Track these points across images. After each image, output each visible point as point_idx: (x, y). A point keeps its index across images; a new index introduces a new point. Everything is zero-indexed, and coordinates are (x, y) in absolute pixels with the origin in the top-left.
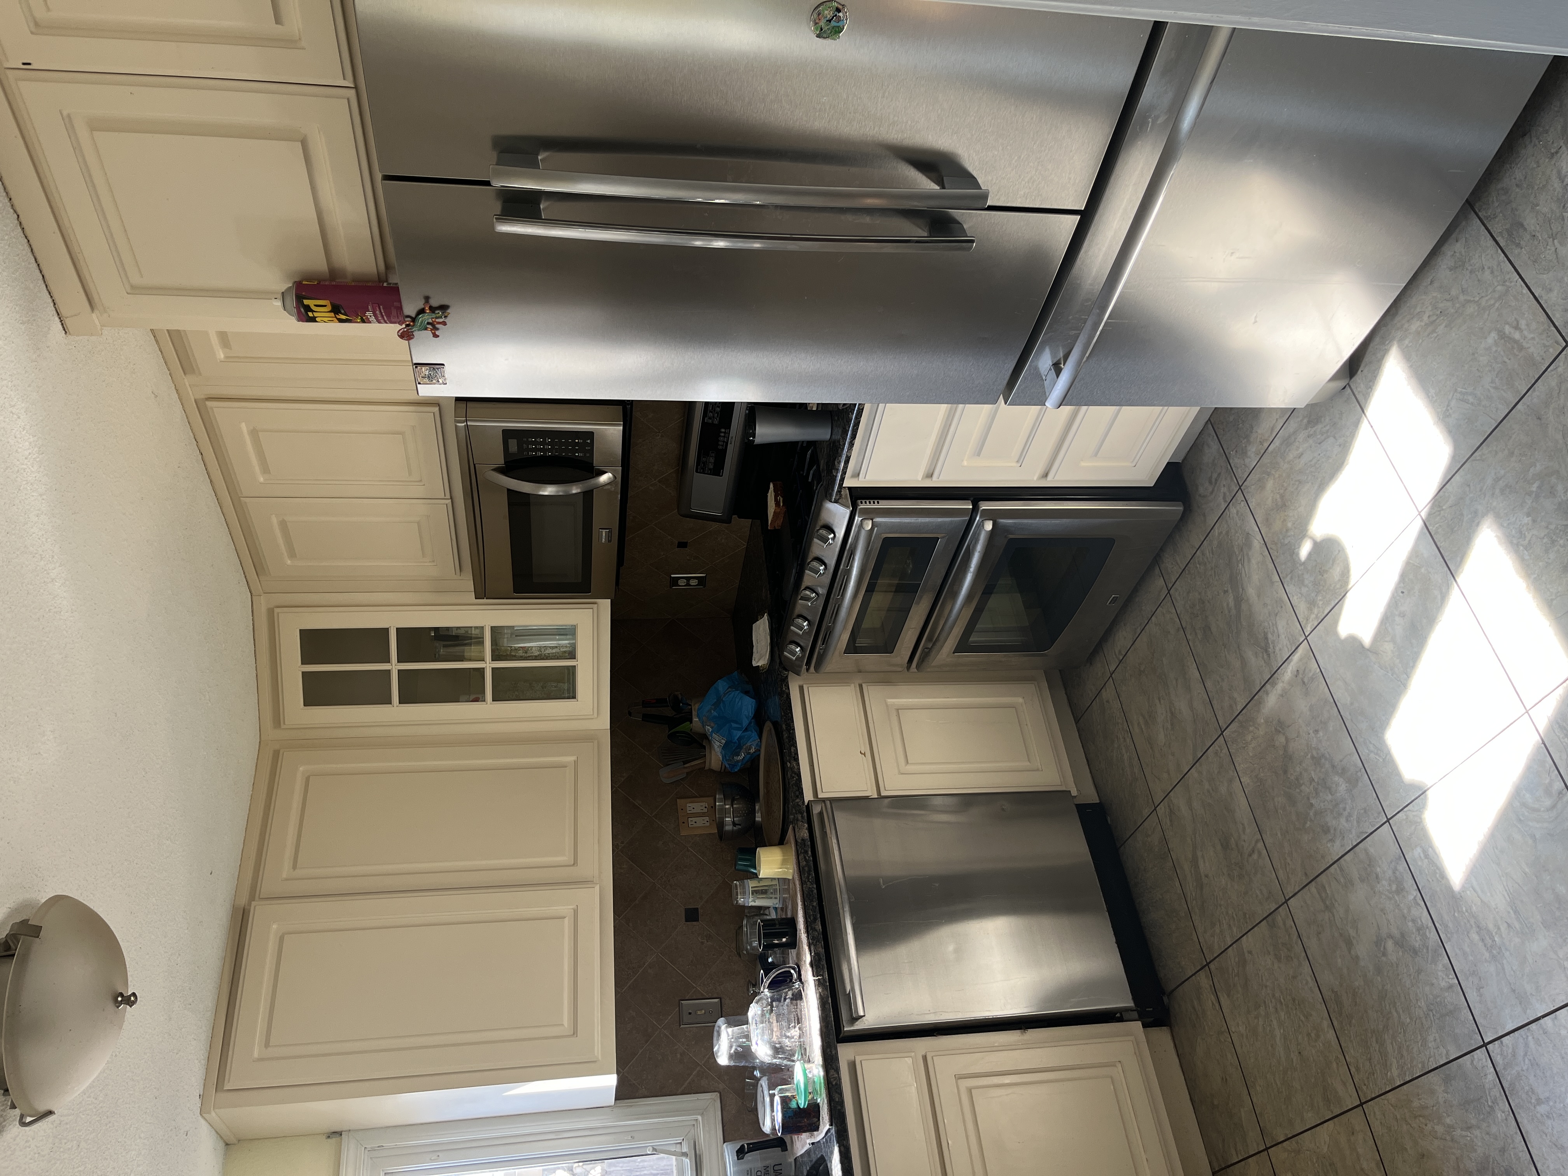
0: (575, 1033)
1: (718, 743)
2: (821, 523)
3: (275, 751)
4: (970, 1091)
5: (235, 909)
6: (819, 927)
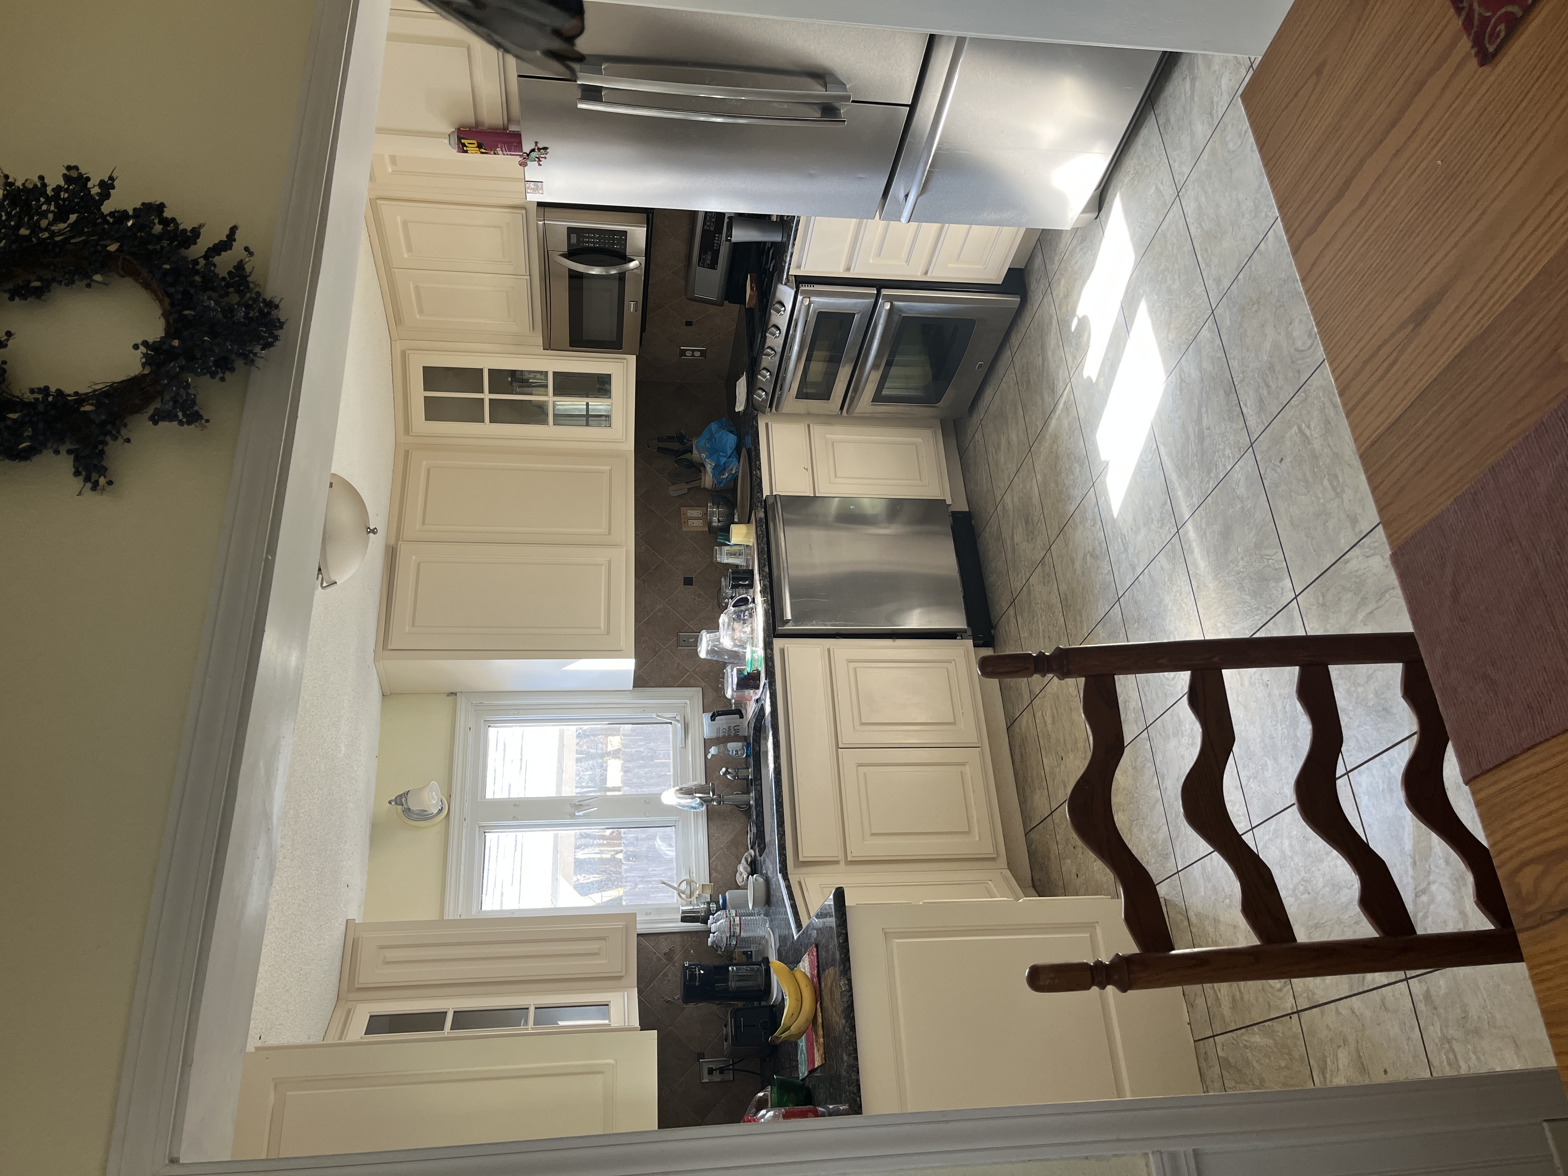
0: (608, 633)
1: (710, 466)
2: (776, 300)
3: (405, 450)
4: (855, 669)
5: (387, 546)
6: (767, 570)
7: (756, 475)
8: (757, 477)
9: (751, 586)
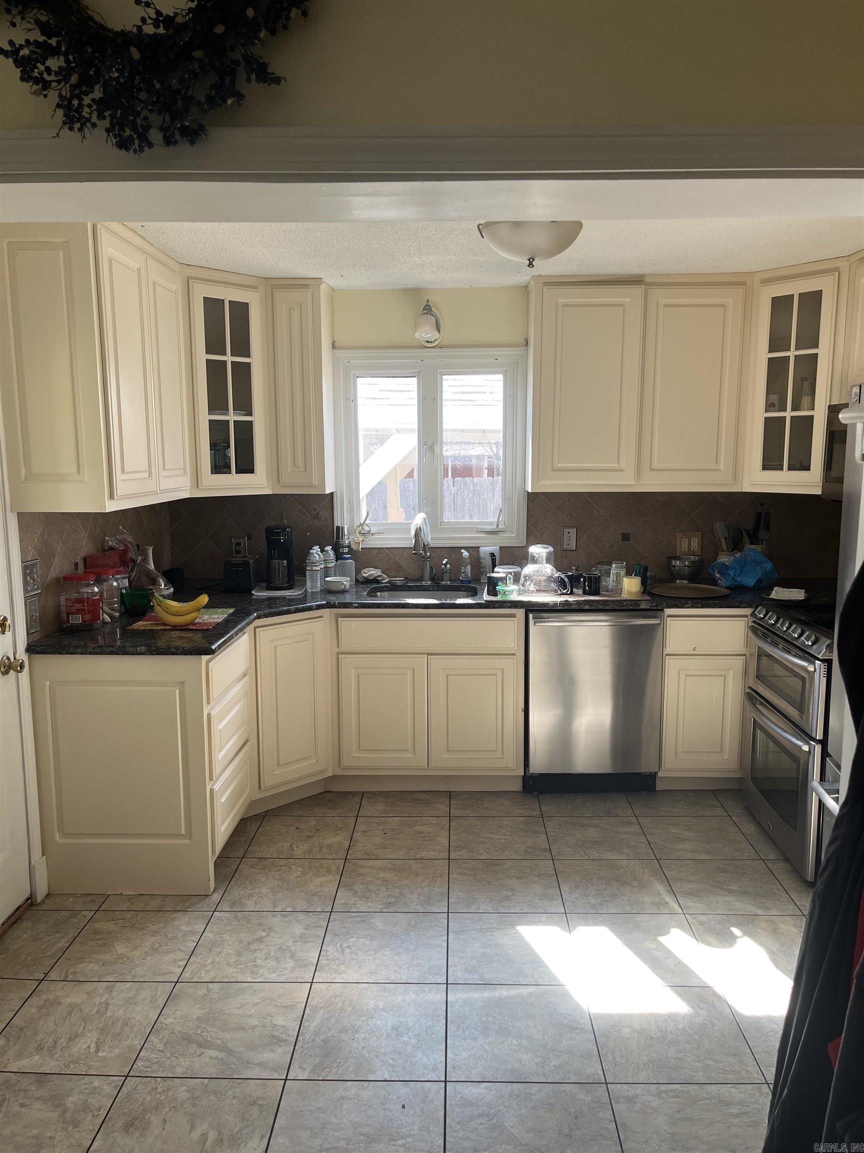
2: (820, 637)
4: (496, 675)
7: (687, 603)
8: (684, 604)
9: (585, 593)
